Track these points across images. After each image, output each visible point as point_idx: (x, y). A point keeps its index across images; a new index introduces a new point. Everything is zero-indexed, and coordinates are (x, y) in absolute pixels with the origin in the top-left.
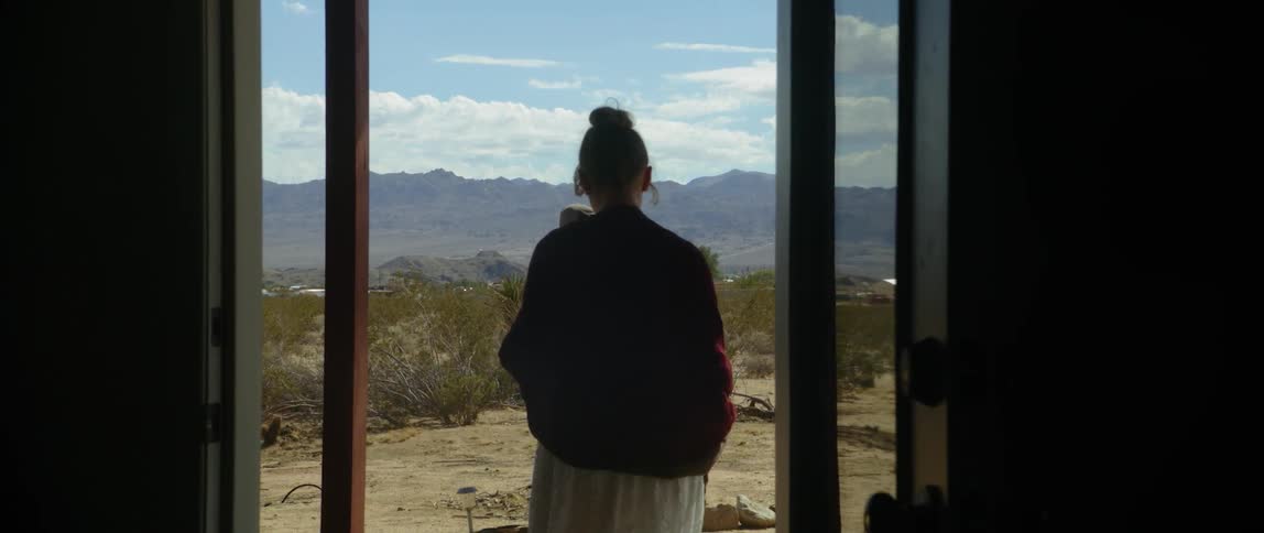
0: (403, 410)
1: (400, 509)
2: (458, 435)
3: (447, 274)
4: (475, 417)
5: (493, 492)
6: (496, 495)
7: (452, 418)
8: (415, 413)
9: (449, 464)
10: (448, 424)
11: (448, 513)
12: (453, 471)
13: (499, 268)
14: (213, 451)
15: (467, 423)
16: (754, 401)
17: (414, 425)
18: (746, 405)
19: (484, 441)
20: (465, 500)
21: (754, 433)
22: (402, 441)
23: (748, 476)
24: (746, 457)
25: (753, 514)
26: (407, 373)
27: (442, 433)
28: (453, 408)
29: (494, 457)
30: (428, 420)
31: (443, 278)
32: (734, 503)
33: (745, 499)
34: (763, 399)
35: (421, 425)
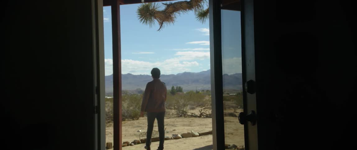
0: (124, 118)
1: (125, 136)
2: (135, 122)
3: (131, 93)
4: (138, 118)
5: (143, 132)
6: (144, 133)
7: (134, 119)
8: (127, 118)
9: (134, 127)
10: (133, 120)
11: (135, 136)
12: (135, 129)
13: (140, 92)
14: (96, 115)
15: (137, 119)
16: (192, 114)
17: (127, 120)
18: (191, 114)
19: (141, 123)
20: (138, 133)
21: (193, 120)
22: (125, 123)
23: (192, 128)
24: (192, 124)
25: (194, 134)
26: (125, 110)
27: (132, 121)
28: (134, 117)
29: (143, 126)
30: (130, 119)
31: (130, 94)
32: (190, 132)
33: (193, 131)
34: (194, 113)
35: (128, 120)
